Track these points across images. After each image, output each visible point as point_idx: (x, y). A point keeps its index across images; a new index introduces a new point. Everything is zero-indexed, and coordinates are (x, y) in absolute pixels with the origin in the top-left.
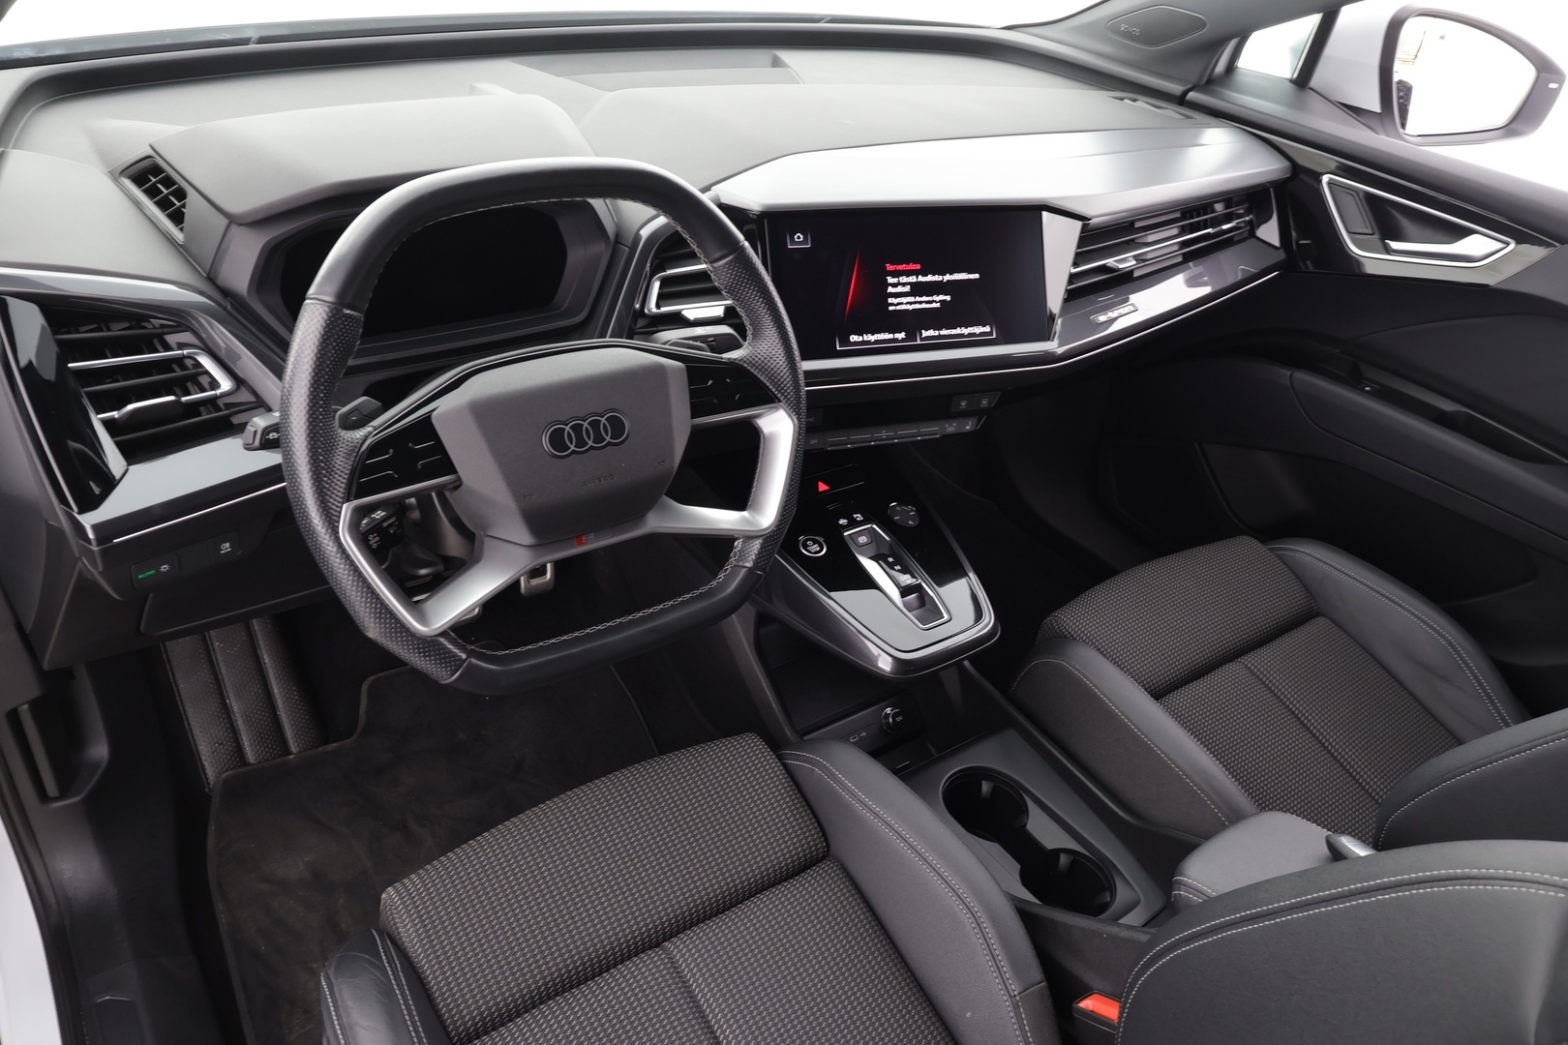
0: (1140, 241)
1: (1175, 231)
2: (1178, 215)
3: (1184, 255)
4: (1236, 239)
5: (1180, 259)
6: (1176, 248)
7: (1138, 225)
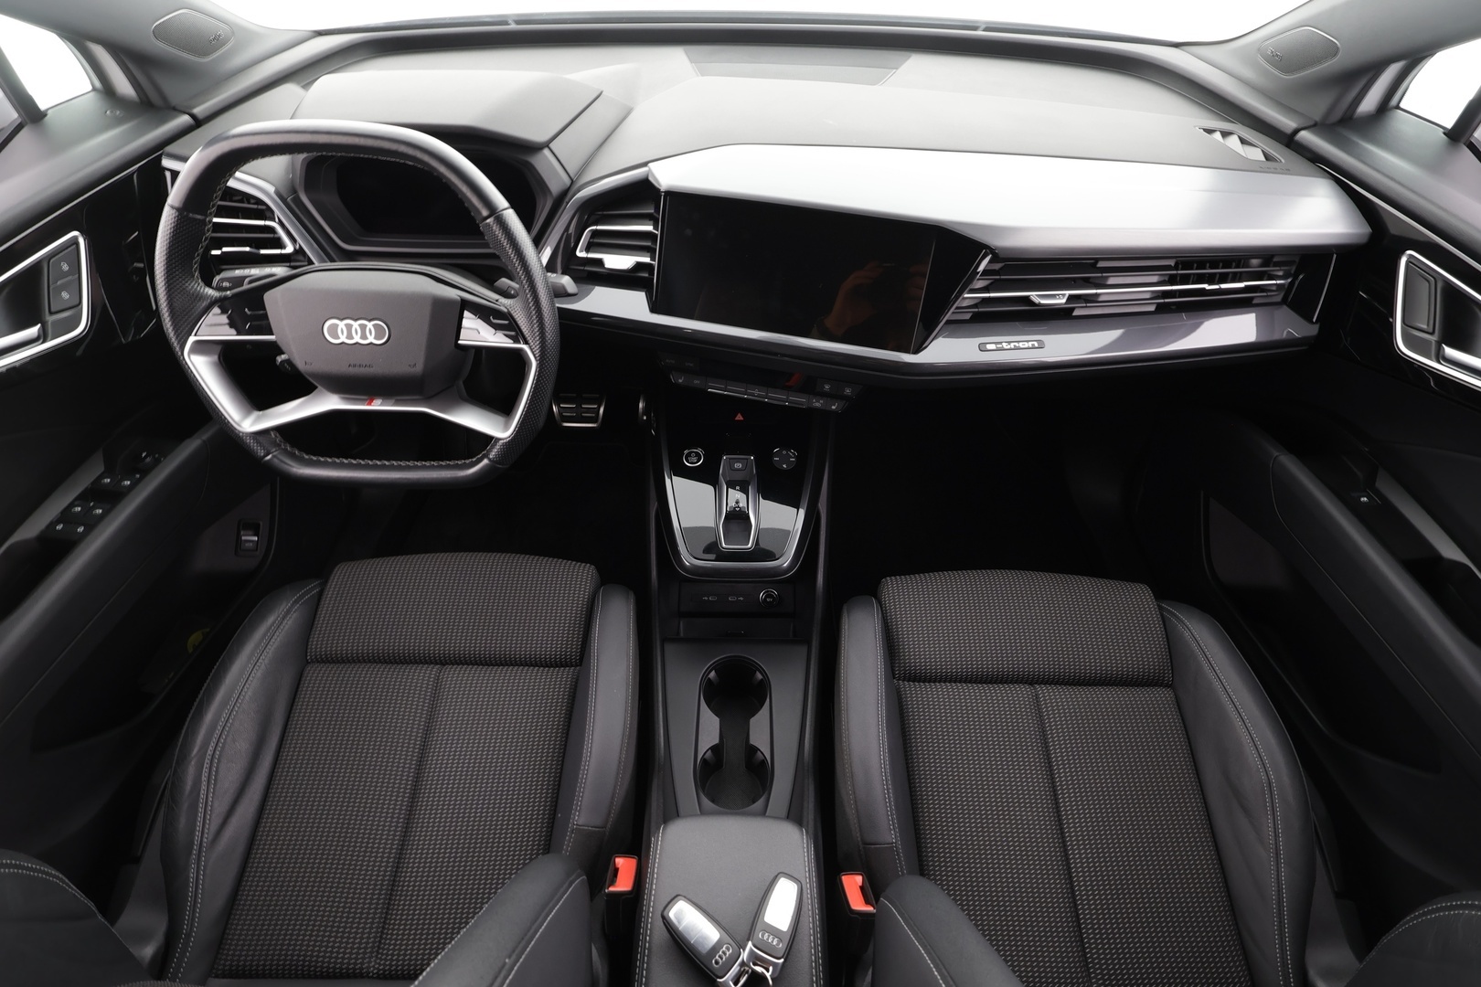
0: (1097, 281)
1: (1155, 279)
2: (1172, 263)
3: (1159, 305)
4: (1255, 301)
5: (1152, 308)
6: (1148, 296)
7: (1101, 264)
